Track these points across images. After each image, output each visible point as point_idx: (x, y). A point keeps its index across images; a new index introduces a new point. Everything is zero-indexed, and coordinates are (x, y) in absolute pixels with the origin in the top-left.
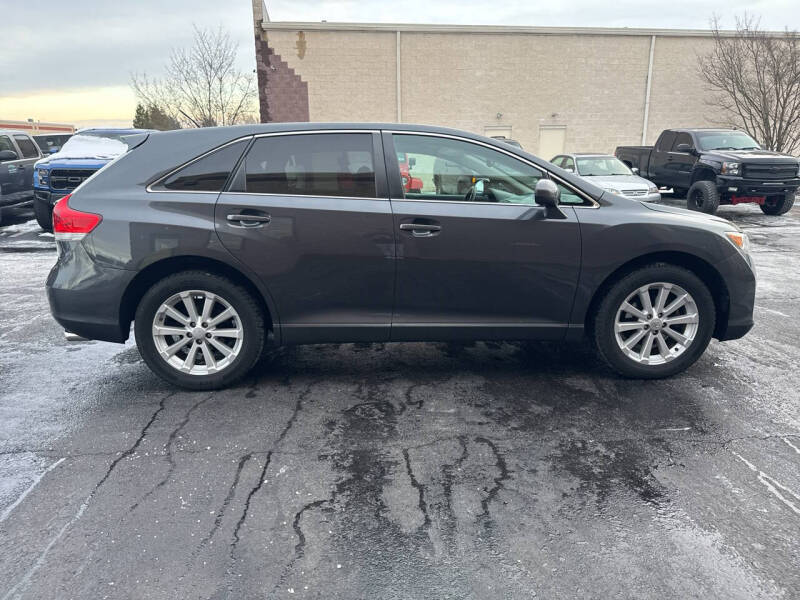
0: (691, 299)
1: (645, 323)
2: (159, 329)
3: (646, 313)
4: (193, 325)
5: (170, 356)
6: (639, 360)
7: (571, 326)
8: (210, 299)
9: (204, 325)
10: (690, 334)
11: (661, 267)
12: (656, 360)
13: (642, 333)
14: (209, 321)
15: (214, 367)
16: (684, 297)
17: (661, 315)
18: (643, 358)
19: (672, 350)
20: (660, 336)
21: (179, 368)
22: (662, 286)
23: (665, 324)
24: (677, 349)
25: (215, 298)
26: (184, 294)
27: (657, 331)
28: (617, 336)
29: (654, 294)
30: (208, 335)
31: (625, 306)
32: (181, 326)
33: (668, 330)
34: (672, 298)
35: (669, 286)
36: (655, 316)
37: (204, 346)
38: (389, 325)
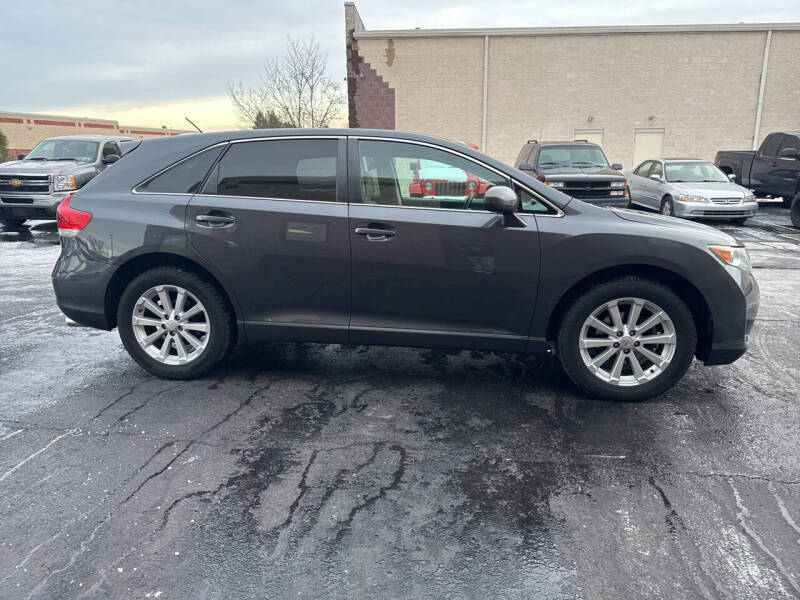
0: (666, 317)
1: (615, 340)
2: (138, 320)
3: (616, 330)
4: (167, 317)
5: (148, 345)
6: (607, 380)
7: (532, 338)
8: (181, 293)
9: (177, 318)
10: (667, 357)
11: (633, 281)
12: (627, 381)
13: (612, 351)
14: (181, 314)
15: (185, 358)
16: (660, 315)
17: (633, 333)
18: (612, 378)
19: (648, 371)
20: (632, 356)
21: (154, 357)
22: (633, 302)
23: (638, 343)
24: (652, 371)
25: (186, 293)
26: (159, 288)
27: (629, 351)
28: (582, 352)
29: (625, 309)
30: (180, 328)
31: (592, 320)
32: (157, 317)
33: (641, 349)
34: (645, 314)
35: (641, 302)
36: (626, 333)
37: (176, 337)
38: (347, 327)
